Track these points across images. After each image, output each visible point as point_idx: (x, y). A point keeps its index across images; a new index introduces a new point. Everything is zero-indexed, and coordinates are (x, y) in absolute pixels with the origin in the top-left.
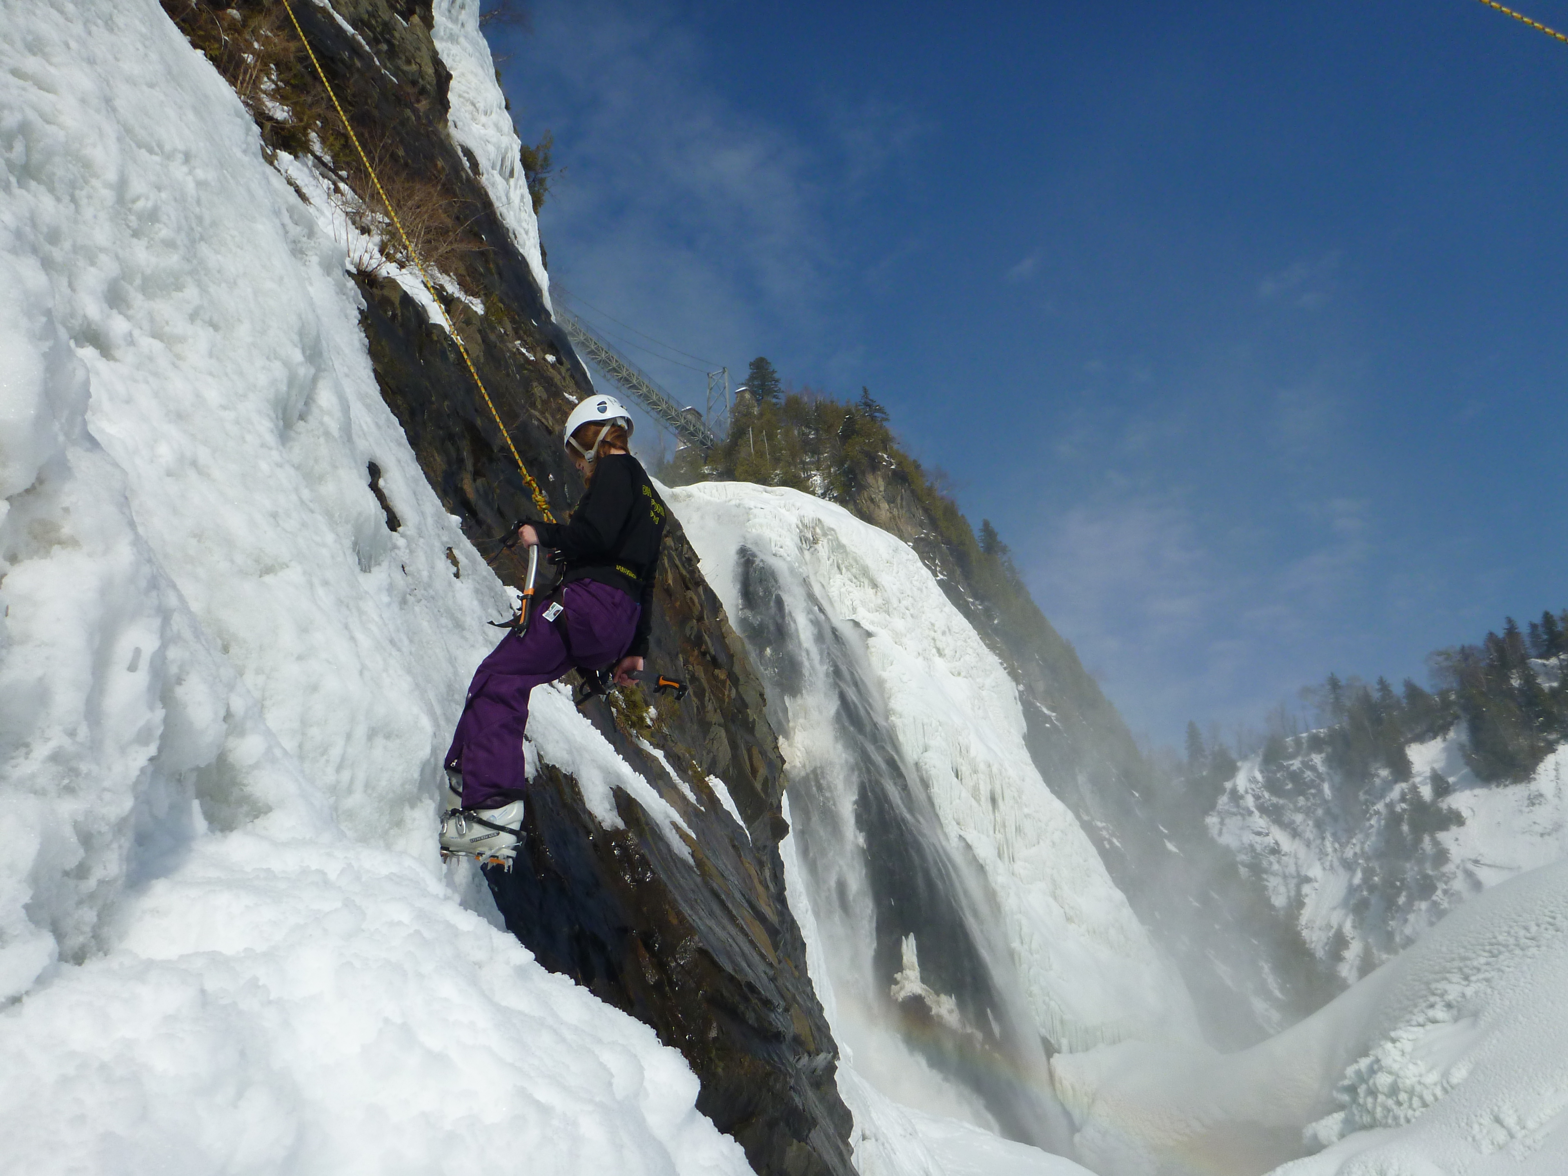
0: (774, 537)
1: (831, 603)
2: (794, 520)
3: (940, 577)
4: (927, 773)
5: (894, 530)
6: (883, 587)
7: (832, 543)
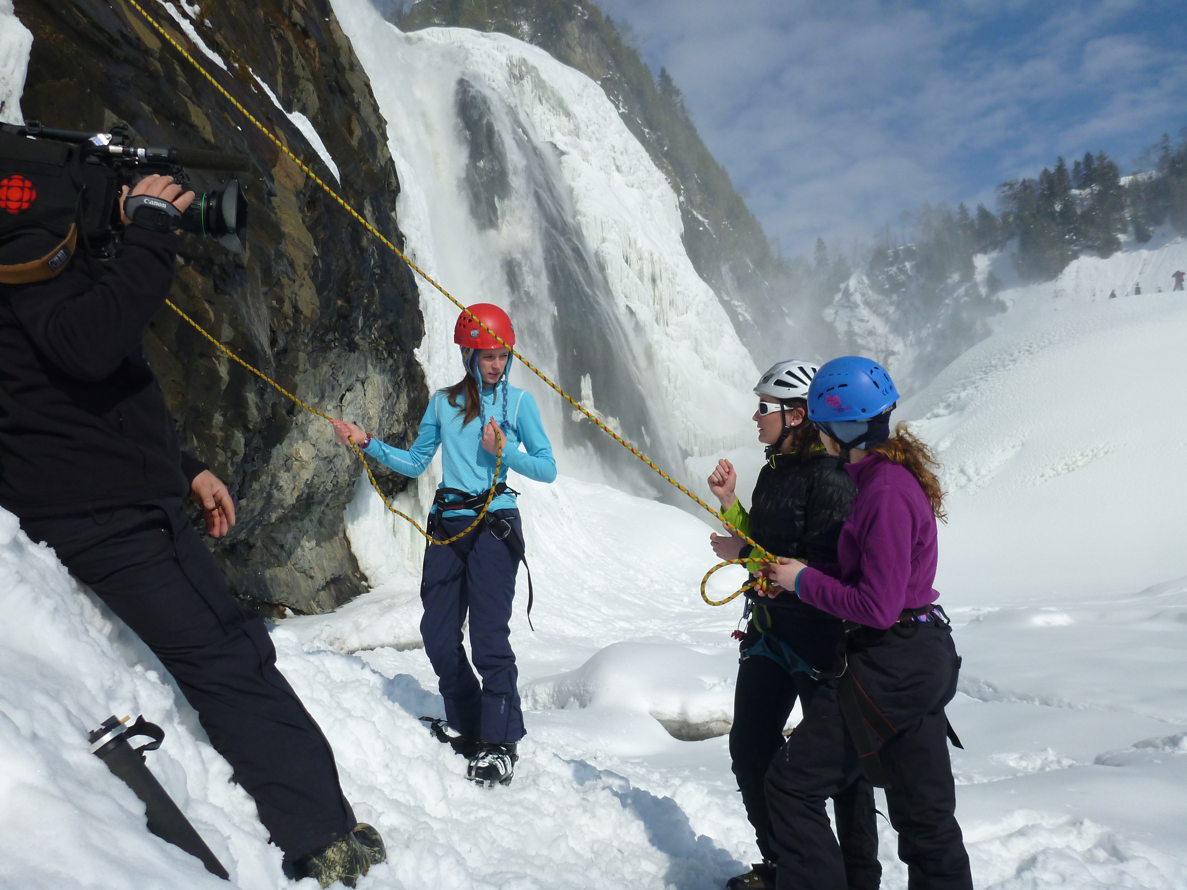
0: (488, 72)
1: (534, 128)
2: (503, 59)
3: (622, 110)
4: (603, 259)
5: (586, 71)
6: (575, 115)
7: (535, 79)
